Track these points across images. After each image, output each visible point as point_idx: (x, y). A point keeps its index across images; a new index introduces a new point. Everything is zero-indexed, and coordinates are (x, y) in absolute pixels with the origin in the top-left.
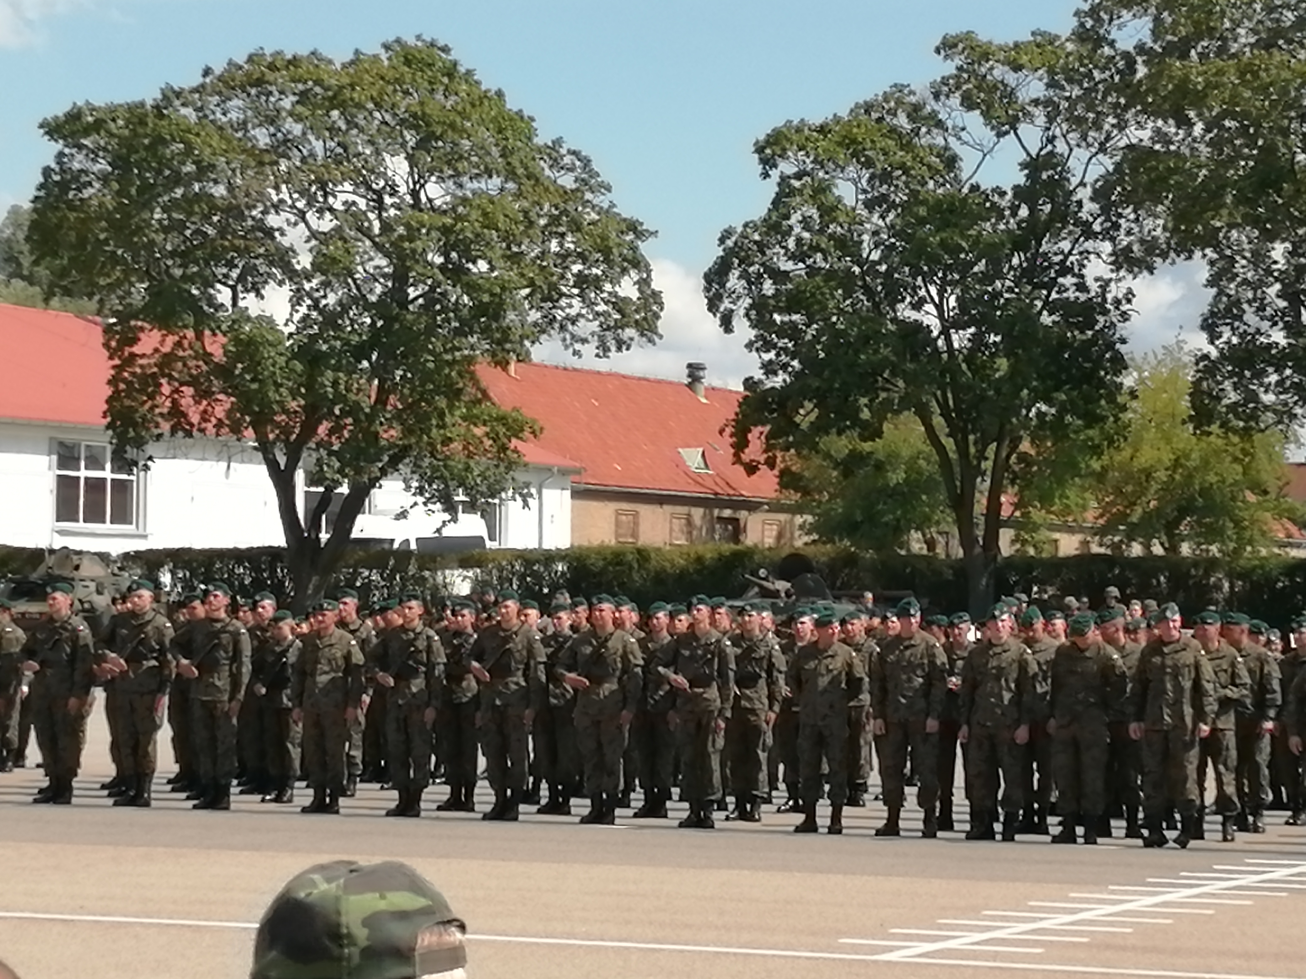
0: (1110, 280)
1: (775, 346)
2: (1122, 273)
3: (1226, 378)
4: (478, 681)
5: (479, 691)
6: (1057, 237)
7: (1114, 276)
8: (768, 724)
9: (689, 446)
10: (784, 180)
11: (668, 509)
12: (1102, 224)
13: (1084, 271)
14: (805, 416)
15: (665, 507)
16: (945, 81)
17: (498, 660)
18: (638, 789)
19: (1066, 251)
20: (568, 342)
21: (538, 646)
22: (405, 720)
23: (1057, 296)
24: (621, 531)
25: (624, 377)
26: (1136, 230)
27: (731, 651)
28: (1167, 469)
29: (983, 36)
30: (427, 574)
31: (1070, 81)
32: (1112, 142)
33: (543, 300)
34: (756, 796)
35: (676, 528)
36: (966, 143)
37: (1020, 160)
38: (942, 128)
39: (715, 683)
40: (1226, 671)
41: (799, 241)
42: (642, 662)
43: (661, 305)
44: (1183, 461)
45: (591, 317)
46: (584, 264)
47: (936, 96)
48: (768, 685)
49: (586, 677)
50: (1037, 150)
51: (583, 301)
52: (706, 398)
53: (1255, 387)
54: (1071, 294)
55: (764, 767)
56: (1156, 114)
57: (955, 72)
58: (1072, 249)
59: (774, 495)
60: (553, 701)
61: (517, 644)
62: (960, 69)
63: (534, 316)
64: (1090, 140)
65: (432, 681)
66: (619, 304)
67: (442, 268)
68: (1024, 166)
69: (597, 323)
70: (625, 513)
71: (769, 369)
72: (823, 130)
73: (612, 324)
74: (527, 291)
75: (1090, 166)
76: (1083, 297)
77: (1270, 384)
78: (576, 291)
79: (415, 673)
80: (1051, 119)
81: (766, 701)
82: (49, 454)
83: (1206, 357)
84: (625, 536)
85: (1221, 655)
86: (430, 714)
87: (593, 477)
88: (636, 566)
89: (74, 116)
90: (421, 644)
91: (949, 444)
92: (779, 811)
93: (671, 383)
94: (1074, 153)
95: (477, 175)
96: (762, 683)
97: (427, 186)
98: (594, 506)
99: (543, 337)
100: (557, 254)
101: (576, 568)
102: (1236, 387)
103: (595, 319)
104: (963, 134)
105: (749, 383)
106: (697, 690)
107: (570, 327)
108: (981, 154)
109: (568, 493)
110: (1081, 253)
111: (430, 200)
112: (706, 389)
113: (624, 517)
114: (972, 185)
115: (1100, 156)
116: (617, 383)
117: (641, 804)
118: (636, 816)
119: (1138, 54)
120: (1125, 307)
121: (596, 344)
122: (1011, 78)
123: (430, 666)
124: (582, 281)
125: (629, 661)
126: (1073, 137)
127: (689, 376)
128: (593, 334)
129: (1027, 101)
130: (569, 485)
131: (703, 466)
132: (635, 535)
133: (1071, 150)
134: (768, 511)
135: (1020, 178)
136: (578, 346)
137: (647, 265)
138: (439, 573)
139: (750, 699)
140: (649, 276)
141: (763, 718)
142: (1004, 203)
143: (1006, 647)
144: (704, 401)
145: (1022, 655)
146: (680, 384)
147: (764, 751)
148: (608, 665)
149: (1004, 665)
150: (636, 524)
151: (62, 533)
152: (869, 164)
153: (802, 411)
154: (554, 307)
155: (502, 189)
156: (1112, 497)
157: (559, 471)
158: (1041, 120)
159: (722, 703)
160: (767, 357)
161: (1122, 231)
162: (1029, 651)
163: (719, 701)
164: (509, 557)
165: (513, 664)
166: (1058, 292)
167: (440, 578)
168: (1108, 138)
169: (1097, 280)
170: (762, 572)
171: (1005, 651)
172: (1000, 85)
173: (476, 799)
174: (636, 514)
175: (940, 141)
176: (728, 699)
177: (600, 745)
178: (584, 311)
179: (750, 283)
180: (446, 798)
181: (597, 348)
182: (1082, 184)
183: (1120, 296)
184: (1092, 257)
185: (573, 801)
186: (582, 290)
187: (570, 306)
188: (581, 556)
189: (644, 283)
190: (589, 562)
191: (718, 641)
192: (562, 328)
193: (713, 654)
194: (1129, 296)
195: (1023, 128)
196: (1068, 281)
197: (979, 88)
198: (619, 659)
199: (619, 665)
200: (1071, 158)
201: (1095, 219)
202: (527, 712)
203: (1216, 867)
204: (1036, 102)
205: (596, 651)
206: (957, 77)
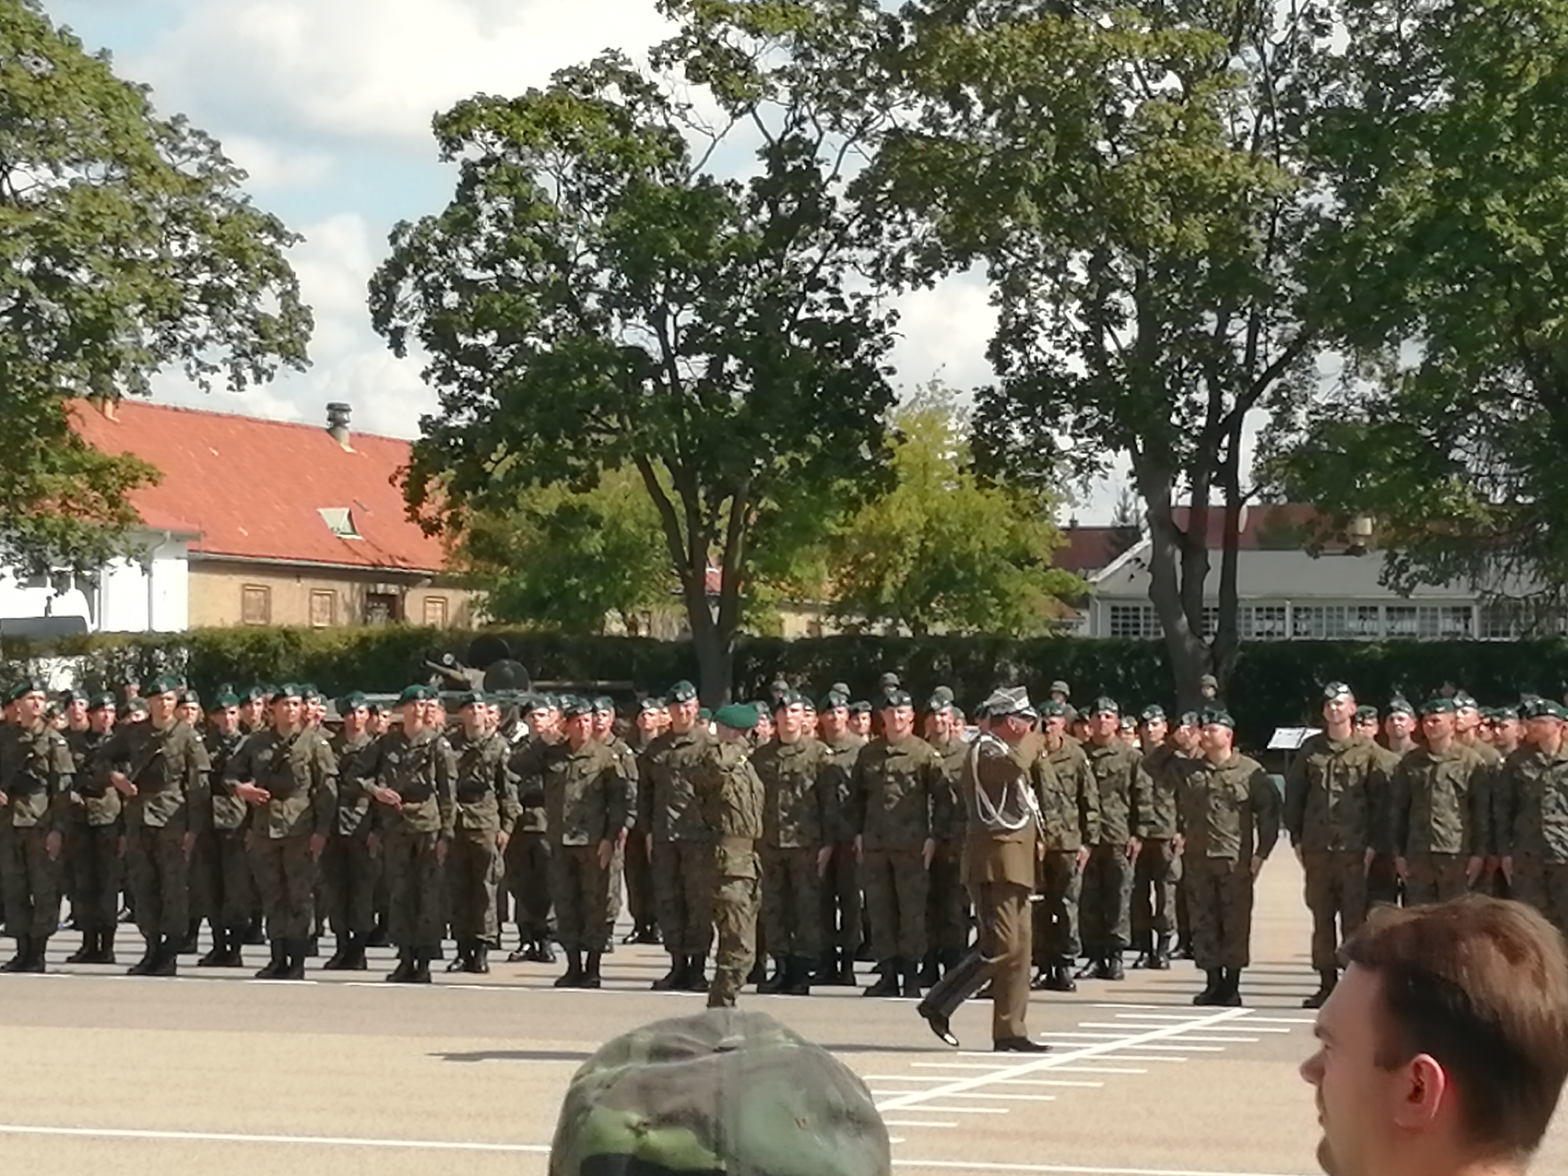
0: (870, 298)
1: (457, 377)
2: (885, 287)
3: (1013, 419)
4: (121, 796)
5: (122, 808)
6: (804, 242)
7: (873, 291)
8: (499, 848)
9: (331, 506)
10: (468, 168)
11: (307, 583)
12: (859, 227)
13: (841, 286)
14: (497, 463)
15: (303, 581)
16: (666, 46)
17: (146, 768)
18: (328, 932)
19: (817, 259)
20: (193, 371)
21: (200, 750)
22: (23, 847)
23: (809, 316)
24: (248, 611)
25: (249, 420)
26: (904, 233)
27: (452, 755)
28: (918, 533)
30: (15, 663)
31: (822, 49)
32: (871, 126)
33: (162, 318)
34: (482, 941)
35: (317, 607)
36: (693, 125)
37: (759, 147)
38: (662, 103)
39: (433, 796)
40: (1072, 777)
41: (491, 241)
42: (335, 771)
43: (310, 324)
44: (935, 524)
45: (221, 340)
46: (212, 271)
47: (655, 65)
48: (498, 798)
49: (266, 788)
50: (779, 135)
51: (214, 321)
52: (352, 446)
53: (1048, 429)
54: (824, 314)
55: (493, 904)
56: (926, 92)
57: (680, 35)
58: (824, 257)
59: (440, 567)
60: (218, 821)
61: (172, 748)
62: (686, 31)
63: (149, 337)
64: (845, 123)
65: (55, 797)
66: (258, 324)
67: (34, 276)
68: (764, 153)
69: (229, 347)
70: (255, 588)
71: (452, 405)
72: (518, 106)
73: (249, 349)
74: (141, 306)
75: (846, 154)
76: (839, 316)
77: (1066, 425)
78: (203, 308)
79: (35, 785)
80: (796, 95)
81: (497, 818)
83: (990, 391)
84: (254, 617)
85: (1065, 756)
86: (53, 841)
87: (214, 544)
88: (282, 651)
90: (42, 749)
91: (674, 497)
92: (511, 959)
93: (307, 428)
94: (824, 138)
95: (77, 161)
96: (490, 795)
97: (12, 175)
98: (216, 579)
99: (162, 365)
100: (181, 259)
101: (206, 654)
102: (1024, 430)
103: (226, 342)
104: (689, 112)
105: (425, 423)
106: (409, 805)
107: (195, 351)
108: (711, 140)
109: (184, 563)
110: (833, 263)
111: (15, 193)
112: (351, 435)
113: (252, 594)
114: (702, 176)
115: (858, 142)
116: (240, 427)
117: (333, 952)
118: (327, 967)
119: (905, 18)
120: (888, 330)
121: (230, 374)
122: (748, 45)
123: (53, 777)
124: (208, 294)
125: (319, 769)
126: (825, 118)
127: (330, 419)
128: (225, 361)
129: (769, 71)
130: (185, 554)
131: (349, 530)
132: (266, 615)
133: (821, 134)
134: (432, 586)
135: (762, 170)
136: (205, 376)
137: (292, 275)
138: (32, 662)
139: (473, 816)
140: (295, 287)
141: (493, 840)
142: (741, 199)
143: (800, 747)
144: (349, 449)
145: (821, 756)
146: (319, 429)
147: (493, 883)
148: (292, 775)
149: (797, 770)
150: (268, 602)
152: (575, 147)
153: (494, 457)
154: (174, 327)
155: (107, 178)
156: (849, 568)
157: (172, 536)
158: (785, 96)
159: (442, 822)
160: (448, 389)
161: (885, 235)
162: (829, 751)
163: (438, 818)
164: (120, 641)
165: (166, 773)
166: (808, 310)
167: (32, 670)
168: (867, 122)
169: (853, 296)
170: (448, 658)
171: (800, 752)
172: (733, 53)
173: (116, 947)
174: (267, 590)
175: (660, 121)
176: (449, 817)
177: (284, 878)
178: (213, 333)
179: (427, 295)
180: (78, 946)
181: (230, 379)
182: (835, 177)
183: (882, 317)
184: (847, 267)
185: (245, 949)
186: (211, 306)
187: (195, 325)
188: (212, 639)
189: (288, 297)
190: (223, 647)
191: (434, 741)
192: (187, 352)
193: (428, 758)
194: (893, 316)
195: (763, 107)
196: (821, 296)
197: (707, 55)
198: (307, 768)
199: (308, 775)
200: (822, 143)
201: (851, 221)
202: (187, 835)
203: (1082, 1025)
204: (780, 73)
205: (278, 754)
206: (682, 42)
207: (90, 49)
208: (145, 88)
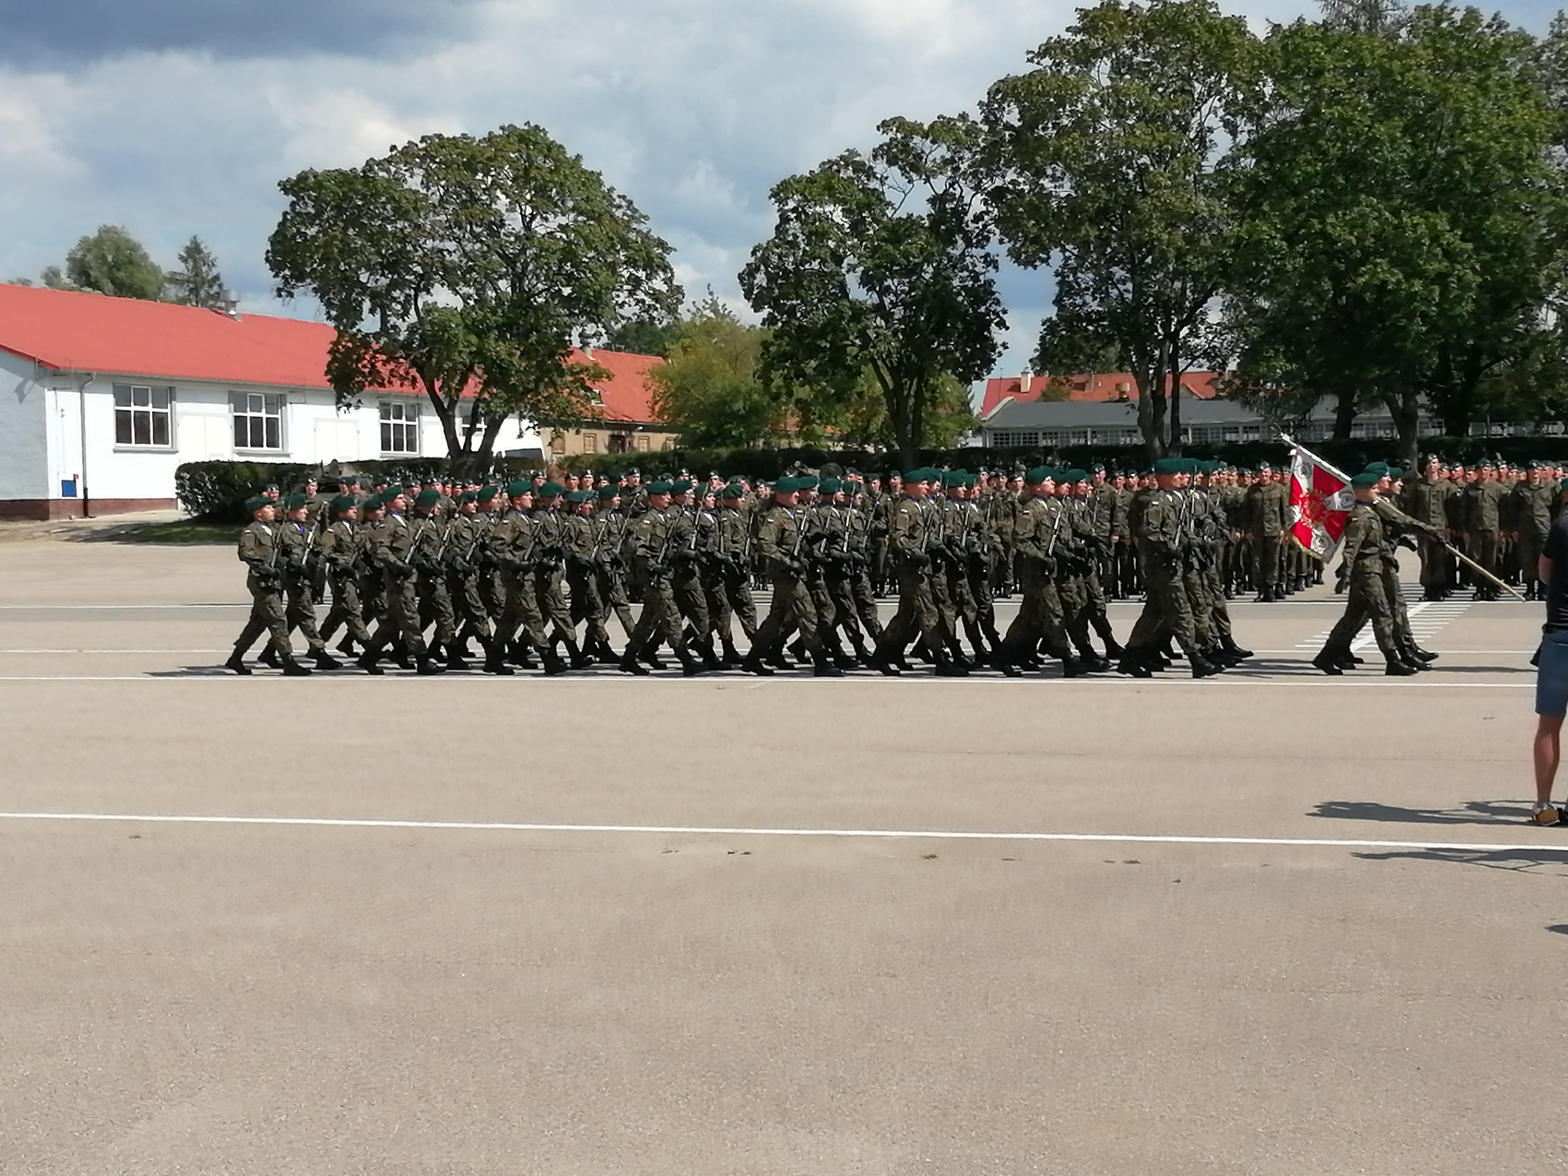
16: (880, 147)
29: (910, 119)
36: (888, 187)
37: (930, 198)
38: (875, 177)
47: (874, 157)
50: (942, 192)
57: (889, 141)
59: (648, 420)
62: (892, 139)
68: (932, 201)
80: (954, 171)
82: (229, 402)
89: (303, 177)
94: (964, 192)
103: (636, 305)
104: (886, 180)
108: (902, 195)
122: (928, 147)
133: (962, 191)
134: (642, 431)
135: (930, 210)
137: (671, 270)
140: (672, 275)
151: (240, 454)
158: (948, 172)
168: (980, 183)
170: (797, 464)
178: (628, 300)
187: (618, 296)
189: (668, 281)
195: (935, 178)
197: (902, 151)
206: (889, 145)
207: (571, 154)
208: (600, 174)
